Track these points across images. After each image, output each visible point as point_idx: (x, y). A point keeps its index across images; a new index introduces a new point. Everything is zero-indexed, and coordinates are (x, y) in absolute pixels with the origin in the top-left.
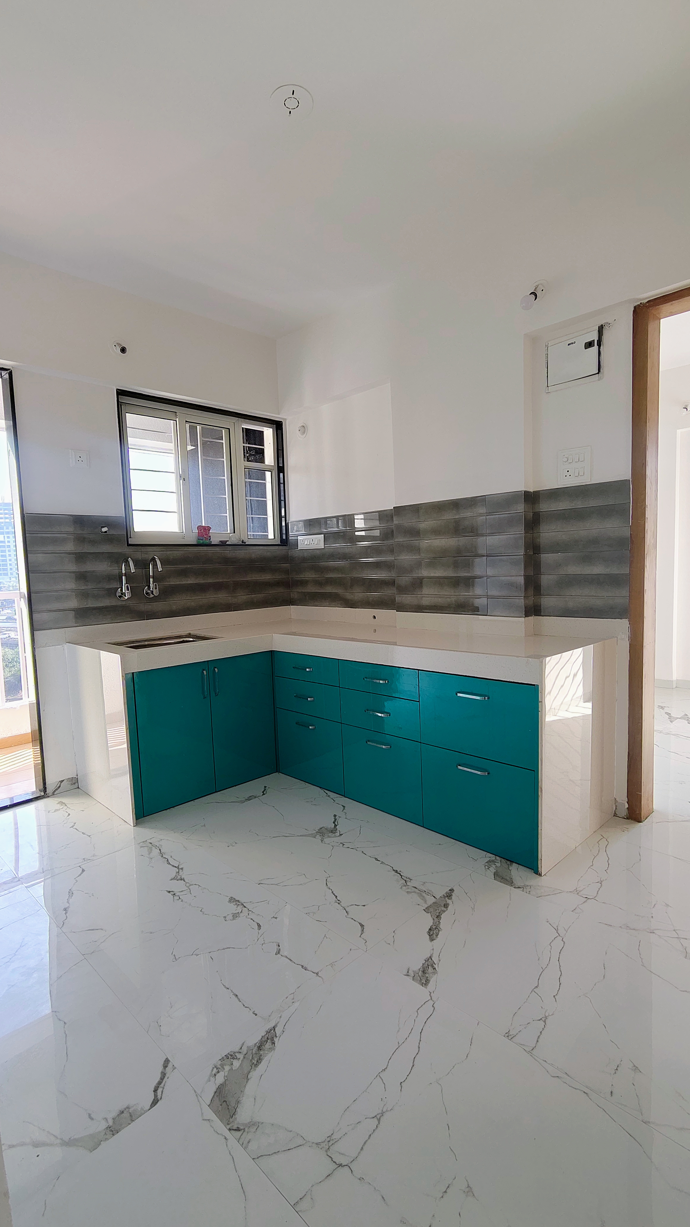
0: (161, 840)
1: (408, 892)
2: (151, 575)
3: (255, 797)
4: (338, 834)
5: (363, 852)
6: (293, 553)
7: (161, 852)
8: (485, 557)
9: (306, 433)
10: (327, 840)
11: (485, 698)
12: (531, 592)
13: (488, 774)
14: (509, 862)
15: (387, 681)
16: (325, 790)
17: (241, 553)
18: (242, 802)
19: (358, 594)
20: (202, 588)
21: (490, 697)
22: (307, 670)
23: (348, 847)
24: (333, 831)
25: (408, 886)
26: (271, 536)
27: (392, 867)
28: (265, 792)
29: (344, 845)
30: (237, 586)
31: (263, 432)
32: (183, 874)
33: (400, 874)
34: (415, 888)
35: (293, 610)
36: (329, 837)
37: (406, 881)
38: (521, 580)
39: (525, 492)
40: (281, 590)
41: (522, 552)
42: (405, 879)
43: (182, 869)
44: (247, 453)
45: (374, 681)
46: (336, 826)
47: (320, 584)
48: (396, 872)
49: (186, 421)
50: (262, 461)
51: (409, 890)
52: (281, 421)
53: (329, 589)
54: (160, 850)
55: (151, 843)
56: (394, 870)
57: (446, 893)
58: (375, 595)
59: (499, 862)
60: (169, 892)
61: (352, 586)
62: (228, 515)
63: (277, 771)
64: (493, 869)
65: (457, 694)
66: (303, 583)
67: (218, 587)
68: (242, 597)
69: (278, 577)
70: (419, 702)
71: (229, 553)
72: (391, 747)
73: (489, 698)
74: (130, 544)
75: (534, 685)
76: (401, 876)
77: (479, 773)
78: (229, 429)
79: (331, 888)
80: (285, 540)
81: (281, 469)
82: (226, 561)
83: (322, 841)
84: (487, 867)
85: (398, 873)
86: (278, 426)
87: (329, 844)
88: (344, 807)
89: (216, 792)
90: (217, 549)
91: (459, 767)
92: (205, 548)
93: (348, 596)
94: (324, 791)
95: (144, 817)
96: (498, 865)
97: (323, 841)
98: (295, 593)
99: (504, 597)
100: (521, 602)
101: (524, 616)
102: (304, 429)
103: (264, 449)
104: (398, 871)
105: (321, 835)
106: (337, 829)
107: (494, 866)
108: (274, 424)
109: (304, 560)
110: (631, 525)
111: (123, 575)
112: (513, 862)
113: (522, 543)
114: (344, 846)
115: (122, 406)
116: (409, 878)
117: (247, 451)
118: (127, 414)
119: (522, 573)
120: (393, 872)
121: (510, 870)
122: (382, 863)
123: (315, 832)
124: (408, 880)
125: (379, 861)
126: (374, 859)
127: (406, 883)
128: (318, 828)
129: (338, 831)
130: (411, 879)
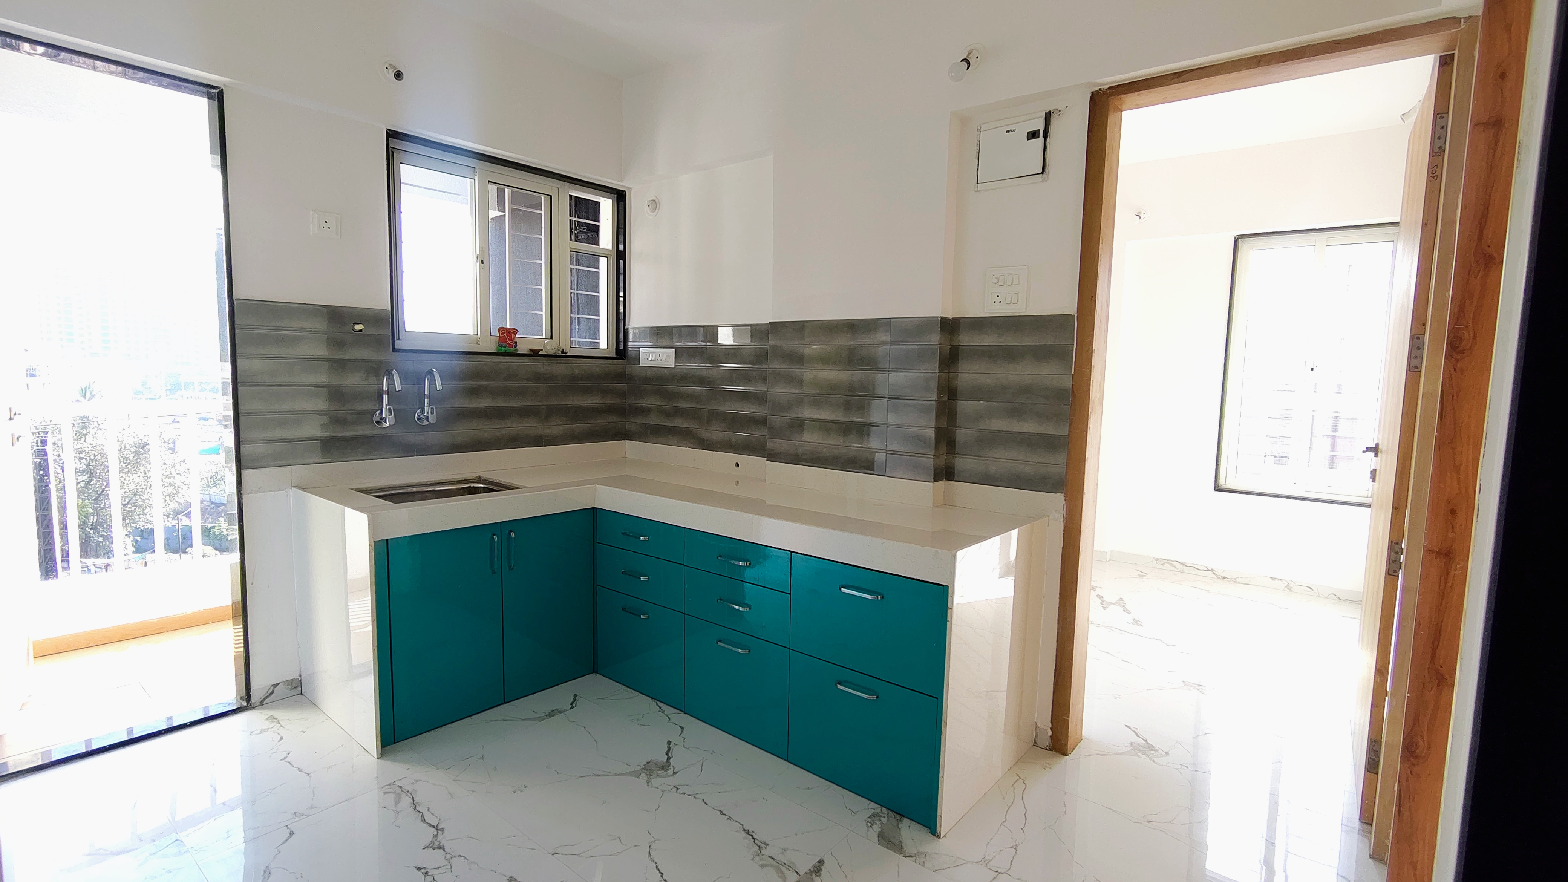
0: (417, 781)
1: (762, 866)
2: (426, 393)
3: (560, 712)
4: (671, 772)
5: (703, 800)
6: (631, 369)
7: (414, 801)
8: (887, 399)
9: (657, 211)
10: (655, 781)
11: (877, 597)
12: (943, 449)
13: (877, 697)
14: (898, 817)
15: (748, 563)
16: (658, 702)
17: (559, 368)
18: (541, 719)
19: (717, 433)
20: (500, 414)
21: (885, 596)
22: (641, 538)
23: (684, 792)
24: (665, 767)
25: (763, 855)
26: (603, 345)
27: (743, 825)
28: (574, 705)
29: (678, 789)
30: (551, 412)
31: (599, 203)
32: (443, 839)
33: (752, 836)
34: (772, 858)
35: (629, 446)
36: (659, 776)
37: (760, 846)
38: (931, 433)
39: (942, 318)
40: (613, 419)
41: (934, 397)
42: (759, 844)
43: (442, 830)
44: (576, 229)
45: (732, 562)
46: (669, 758)
47: (667, 414)
48: (747, 832)
49: (489, 181)
50: (597, 243)
51: (763, 862)
52: (625, 191)
53: (678, 422)
54: (413, 798)
55: (400, 787)
56: (745, 830)
57: (814, 866)
58: (741, 435)
59: (886, 816)
60: (419, 869)
61: (709, 421)
62: (544, 313)
63: (595, 670)
64: (877, 828)
65: (841, 590)
66: (644, 411)
67: (524, 413)
68: (557, 427)
69: (610, 401)
70: (790, 594)
71: (542, 366)
72: (749, 651)
73: (882, 597)
74: (397, 349)
75: (943, 586)
76: (754, 838)
77: (865, 696)
78: (551, 196)
79: (656, 860)
80: (621, 350)
81: (621, 255)
82: (538, 378)
83: (648, 783)
84: (869, 824)
85: (750, 835)
86: (620, 197)
87: (657, 788)
88: (682, 728)
89: (505, 703)
90: (526, 361)
91: (840, 687)
92: (508, 359)
93: (705, 434)
94: (657, 704)
95: (395, 743)
96: (884, 820)
97: (650, 784)
98: (632, 424)
99: (907, 454)
100: (929, 462)
101: (933, 481)
102: (654, 204)
103: (599, 226)
104: (750, 831)
105: (648, 773)
106: (670, 764)
107: (878, 823)
108: (614, 194)
109: (647, 380)
110: (1073, 373)
111: (384, 392)
112: (904, 816)
113: (934, 384)
114: (679, 791)
115: (395, 153)
116: (765, 843)
117: (576, 227)
118: (401, 164)
119: (933, 424)
120: (744, 834)
121: (900, 829)
122: (730, 818)
123: (639, 768)
124: (762, 845)
125: (725, 815)
126: (718, 812)
127: (760, 850)
128: (644, 763)
129: (671, 767)
130: (766, 844)
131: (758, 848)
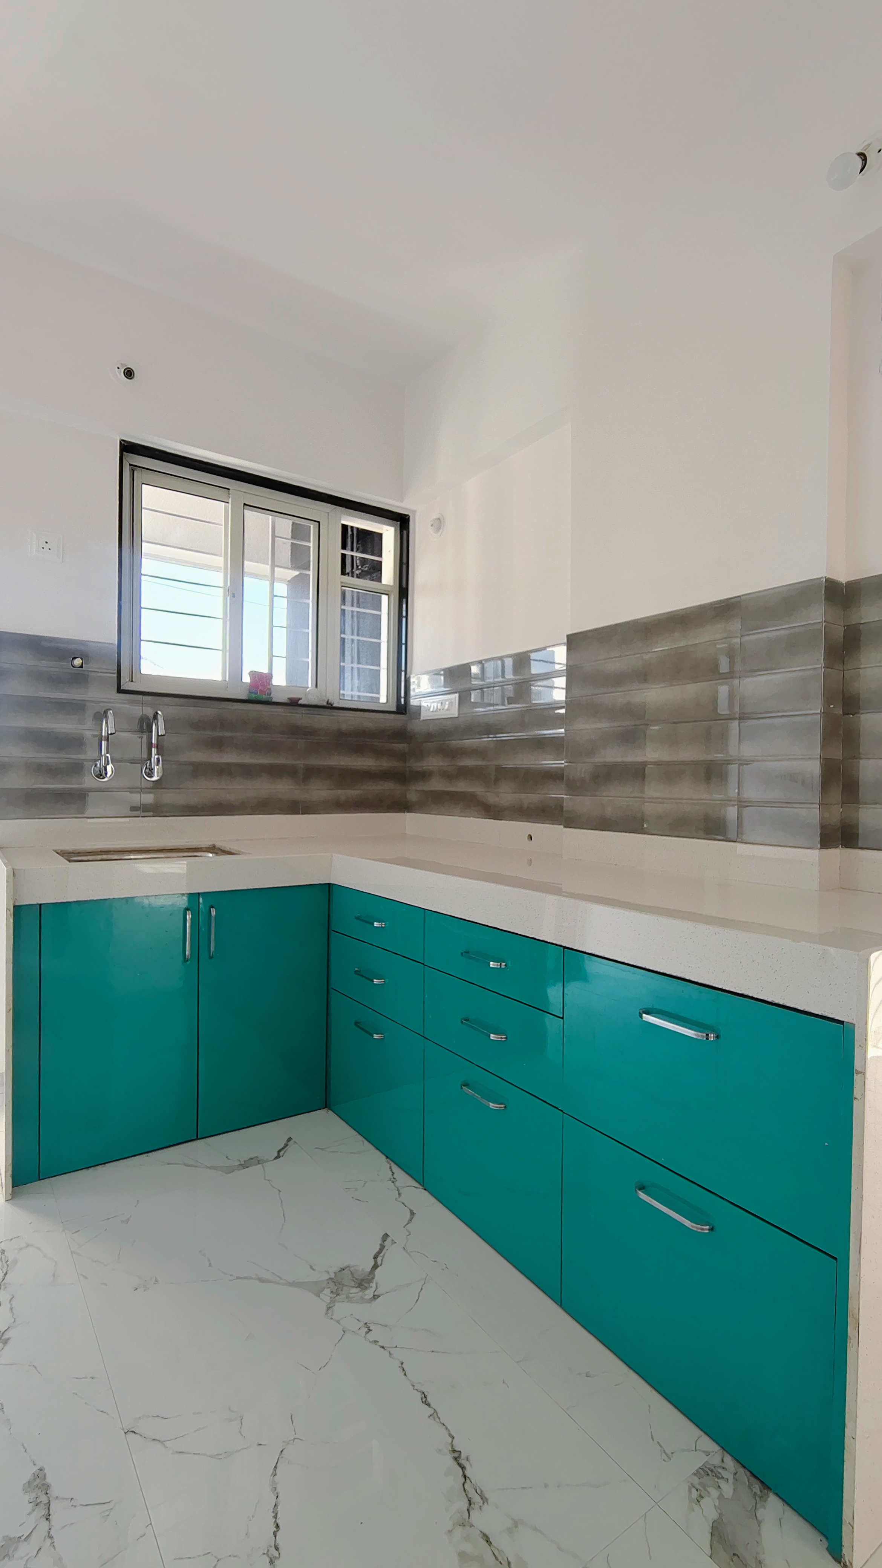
0: (27, 1246)
1: (463, 1556)
2: (153, 742)
3: (259, 1162)
4: (369, 1293)
5: (402, 1363)
6: (415, 726)
8: (737, 722)
9: (441, 530)
10: (342, 1308)
11: (707, 1035)
12: (836, 794)
13: (712, 1229)
14: (757, 1487)
15: (504, 964)
16: (393, 1164)
17: (324, 721)
18: (229, 1170)
19: (506, 795)
20: (248, 772)
21: (722, 1035)
22: (376, 924)
23: (376, 1339)
24: (363, 1282)
25: (471, 1526)
26: (383, 700)
27: (453, 1438)
28: (281, 1153)
29: (369, 1331)
30: (310, 773)
31: (381, 535)
33: (463, 1468)
34: (488, 1541)
35: (410, 820)
36: (349, 1299)
38: (814, 768)
39: (828, 580)
40: (388, 786)
41: (817, 707)
42: (471, 1493)
43: (6, 1342)
44: (357, 569)
45: (480, 961)
46: (375, 1267)
47: (448, 776)
48: (457, 1457)
49: (245, 504)
50: (379, 579)
51: (467, 1547)
52: (408, 515)
53: (461, 786)
54: (6, 1274)
55: (3, 1252)
56: (454, 1451)
58: (533, 797)
59: (731, 1479)
61: (496, 781)
62: (310, 660)
63: (326, 1105)
64: (709, 1509)
65: (641, 1017)
66: (424, 776)
67: (276, 772)
68: (319, 791)
69: (385, 764)
70: (562, 1018)
71: (299, 718)
72: (505, 1107)
73: (717, 1037)
74: (123, 690)
75: (842, 1022)
76: (465, 1477)
77: (687, 1223)
78: (319, 522)
80: (402, 705)
81: (403, 592)
82: (295, 731)
83: (328, 1309)
84: (695, 1494)
85: (460, 1465)
86: (402, 521)
87: (338, 1322)
88: (412, 1213)
89: (197, 1139)
90: (281, 710)
91: (642, 1195)
92: (258, 707)
93: (491, 798)
94: (390, 1168)
95: (40, 1180)
96: (727, 1489)
97: (330, 1311)
98: (413, 794)
99: (773, 804)
100: (811, 814)
101: (819, 846)
102: (439, 524)
103: (381, 562)
104: (463, 1456)
105: (334, 1288)
106: (373, 1278)
107: (714, 1493)
108: (397, 521)
109: (429, 737)
111: (103, 738)
112: (769, 1488)
113: (817, 688)
114: (369, 1334)
115: (135, 472)
116: (481, 1495)
117: (357, 567)
118: (143, 485)
119: (817, 752)
120: (450, 1460)
121: (759, 1523)
122: (434, 1415)
123: (326, 1277)
124: (476, 1498)
125: (429, 1405)
126: (419, 1396)
127: (468, 1510)
128: (336, 1269)
129: (373, 1285)
130: (484, 1499)
131: (467, 1505)
